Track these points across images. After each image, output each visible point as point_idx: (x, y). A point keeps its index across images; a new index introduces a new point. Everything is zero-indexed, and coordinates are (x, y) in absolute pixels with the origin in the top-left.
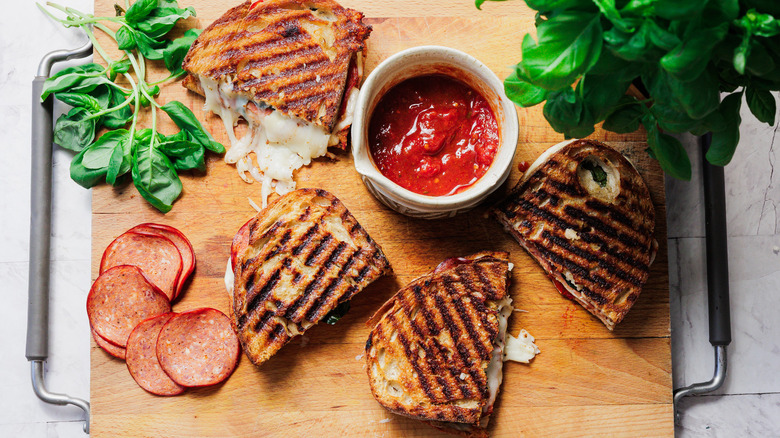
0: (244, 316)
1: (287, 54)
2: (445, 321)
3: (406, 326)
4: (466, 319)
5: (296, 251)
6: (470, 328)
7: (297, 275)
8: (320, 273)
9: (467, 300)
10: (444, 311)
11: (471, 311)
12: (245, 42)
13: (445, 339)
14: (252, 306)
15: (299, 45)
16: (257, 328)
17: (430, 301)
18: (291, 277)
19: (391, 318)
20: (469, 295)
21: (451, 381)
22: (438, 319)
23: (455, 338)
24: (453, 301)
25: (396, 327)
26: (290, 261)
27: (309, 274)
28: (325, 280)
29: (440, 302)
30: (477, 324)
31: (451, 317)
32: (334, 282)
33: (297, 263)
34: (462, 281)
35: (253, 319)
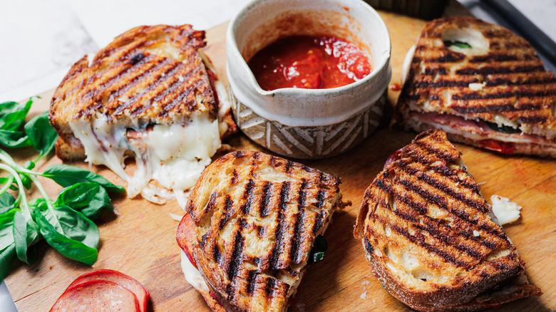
0: (229, 286)
1: (142, 75)
2: (425, 197)
3: (393, 218)
4: (442, 187)
5: (244, 209)
6: (450, 192)
7: (259, 229)
8: (280, 217)
9: (431, 173)
10: (417, 190)
11: (441, 179)
12: (99, 82)
13: (436, 212)
14: (231, 274)
15: (149, 65)
16: (249, 290)
17: (399, 189)
18: (254, 233)
19: (374, 217)
20: (429, 168)
21: (469, 244)
22: (417, 199)
23: (444, 207)
24: (419, 179)
25: (384, 223)
26: (245, 220)
27: (270, 223)
28: (289, 220)
29: (408, 186)
30: (454, 186)
31: (426, 192)
32: (298, 218)
33: (253, 218)
34: (415, 160)
35: (239, 284)
